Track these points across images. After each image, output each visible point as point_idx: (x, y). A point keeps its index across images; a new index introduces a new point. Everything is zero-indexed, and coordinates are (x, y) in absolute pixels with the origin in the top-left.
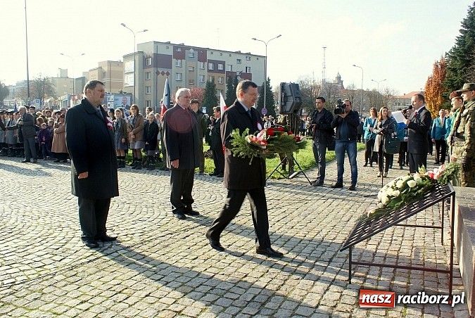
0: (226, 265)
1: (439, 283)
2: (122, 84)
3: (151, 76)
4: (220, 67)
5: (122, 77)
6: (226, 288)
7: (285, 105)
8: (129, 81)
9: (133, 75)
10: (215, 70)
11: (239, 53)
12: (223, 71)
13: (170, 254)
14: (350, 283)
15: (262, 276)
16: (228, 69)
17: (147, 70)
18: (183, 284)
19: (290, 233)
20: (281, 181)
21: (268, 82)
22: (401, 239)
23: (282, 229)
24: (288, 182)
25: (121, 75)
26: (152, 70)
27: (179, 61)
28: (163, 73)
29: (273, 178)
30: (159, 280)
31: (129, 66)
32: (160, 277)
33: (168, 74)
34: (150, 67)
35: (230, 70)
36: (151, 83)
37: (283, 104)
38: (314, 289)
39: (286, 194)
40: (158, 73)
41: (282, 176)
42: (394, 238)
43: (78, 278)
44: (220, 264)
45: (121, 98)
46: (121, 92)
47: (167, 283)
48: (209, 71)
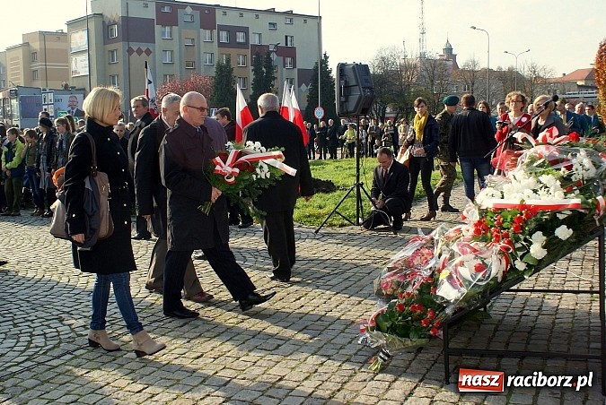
0: (249, 364)
2: (67, 71)
3: (119, 57)
4: (240, 38)
5: (67, 61)
7: (347, 101)
8: (80, 66)
9: (85, 56)
10: (232, 43)
11: (272, 11)
12: (245, 45)
14: (448, 383)
15: (306, 378)
16: (254, 40)
17: (111, 47)
20: (344, 230)
21: (324, 62)
22: (536, 313)
23: (342, 306)
25: (65, 55)
26: (120, 47)
27: (168, 29)
28: (139, 52)
30: (140, 392)
31: (79, 39)
32: (141, 387)
33: (148, 52)
34: (115, 40)
35: (257, 43)
36: (118, 69)
37: (343, 99)
38: (389, 395)
39: (352, 249)
40: (130, 51)
41: (346, 222)
42: (525, 312)
44: (239, 364)
45: (66, 98)
46: (66, 87)
47: (153, 396)
48: (221, 45)
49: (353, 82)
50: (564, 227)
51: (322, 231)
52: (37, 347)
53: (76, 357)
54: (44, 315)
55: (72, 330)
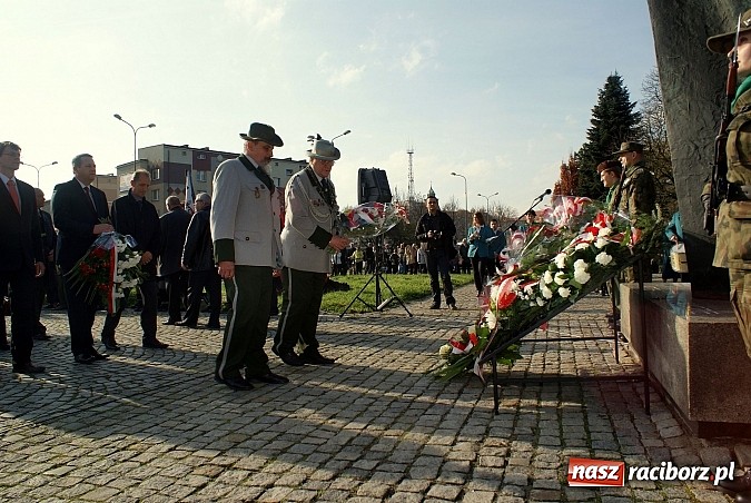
1: (626, 403)
3: (161, 196)
6: (303, 432)
11: (289, 160)
13: (204, 400)
14: (497, 413)
15: (357, 416)
18: (231, 432)
19: (390, 367)
20: (364, 315)
23: (378, 363)
24: (375, 314)
25: (114, 195)
26: (161, 186)
27: (202, 173)
28: (178, 192)
29: (353, 312)
30: (191, 430)
32: (191, 426)
34: (158, 182)
38: (443, 424)
40: (170, 192)
43: (48, 437)
47: (205, 432)
49: (372, 185)
50: (603, 254)
51: (345, 316)
52: (83, 397)
53: (123, 405)
54: (90, 374)
55: (119, 385)
